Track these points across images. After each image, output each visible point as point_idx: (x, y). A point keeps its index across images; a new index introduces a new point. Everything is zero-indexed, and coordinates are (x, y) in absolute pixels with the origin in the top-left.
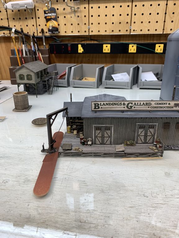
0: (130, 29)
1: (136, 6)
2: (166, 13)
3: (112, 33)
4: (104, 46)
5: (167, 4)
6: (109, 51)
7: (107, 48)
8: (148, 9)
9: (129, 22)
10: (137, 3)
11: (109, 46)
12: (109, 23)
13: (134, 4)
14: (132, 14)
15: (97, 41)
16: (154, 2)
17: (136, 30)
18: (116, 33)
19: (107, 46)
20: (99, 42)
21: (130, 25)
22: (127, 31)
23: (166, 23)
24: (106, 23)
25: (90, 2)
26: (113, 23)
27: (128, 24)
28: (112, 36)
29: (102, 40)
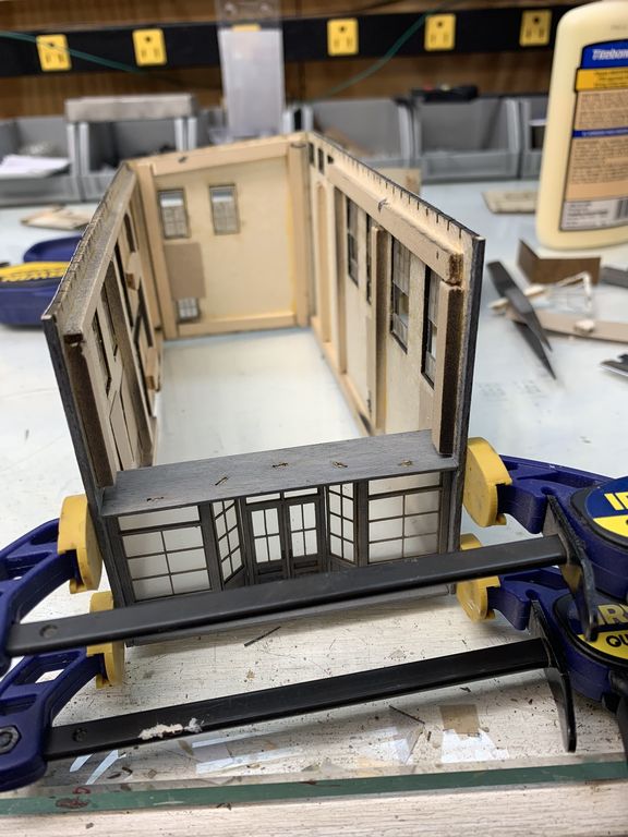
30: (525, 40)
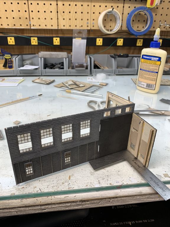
0: (30, 24)
1: (31, 4)
2: (57, 12)
4: (9, 38)
5: (57, 5)
6: (14, 44)
7: (11, 41)
8: (42, 7)
9: (28, 17)
10: (32, 2)
11: (13, 38)
12: (10, 18)
13: (30, 2)
14: (29, 11)
15: (3, 34)
16: (46, 2)
17: (35, 25)
18: (18, 27)
19: (11, 39)
20: (5, 34)
21: (29, 20)
22: (27, 25)
23: (59, 20)
24: (7, 18)
26: (14, 18)
27: (27, 20)
28: (16, 30)
29: (7, 33)
30: (137, 45)
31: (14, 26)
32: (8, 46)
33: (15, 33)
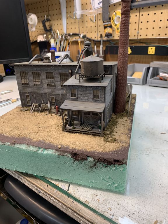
3: (158, 37)
4: (150, 48)
6: (154, 53)
7: (152, 50)
11: (154, 48)
12: (157, 28)
15: (146, 44)
18: (162, 36)
20: (147, 44)
24: (153, 28)
25: (141, 11)
26: (160, 28)
28: (160, 39)
29: (150, 43)
31: (159, 36)
32: (147, 56)
33: (157, 43)
